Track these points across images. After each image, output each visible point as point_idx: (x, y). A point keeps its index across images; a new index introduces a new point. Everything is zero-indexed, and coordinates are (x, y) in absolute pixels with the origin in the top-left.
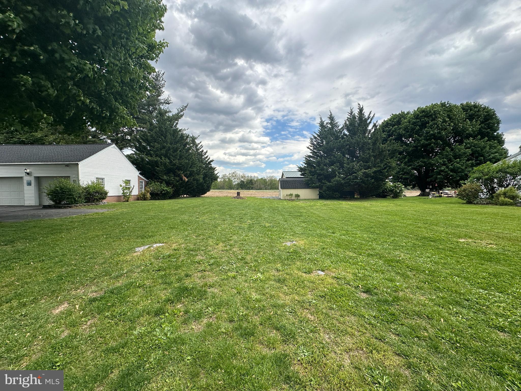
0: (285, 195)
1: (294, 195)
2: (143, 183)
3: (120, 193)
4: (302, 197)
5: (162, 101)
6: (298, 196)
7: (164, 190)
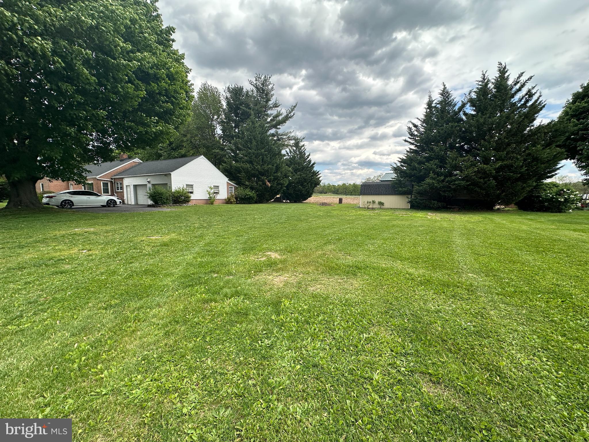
0: (366, 203)
1: (377, 202)
2: (233, 188)
3: (207, 197)
4: (386, 205)
5: (271, 106)
6: (381, 204)
7: (247, 195)
